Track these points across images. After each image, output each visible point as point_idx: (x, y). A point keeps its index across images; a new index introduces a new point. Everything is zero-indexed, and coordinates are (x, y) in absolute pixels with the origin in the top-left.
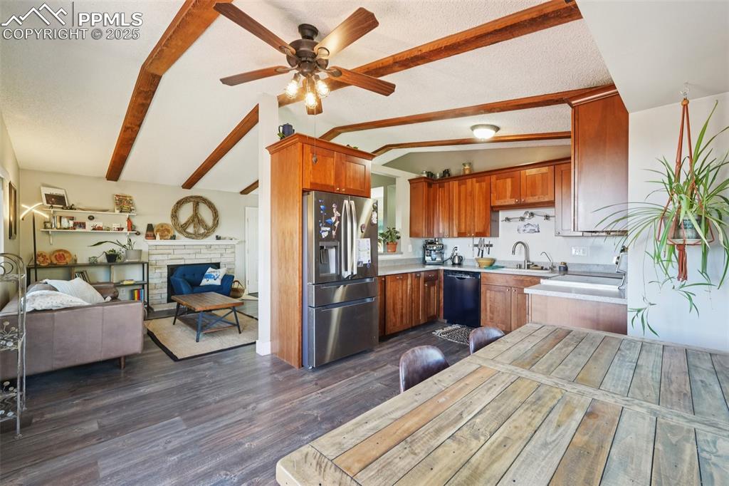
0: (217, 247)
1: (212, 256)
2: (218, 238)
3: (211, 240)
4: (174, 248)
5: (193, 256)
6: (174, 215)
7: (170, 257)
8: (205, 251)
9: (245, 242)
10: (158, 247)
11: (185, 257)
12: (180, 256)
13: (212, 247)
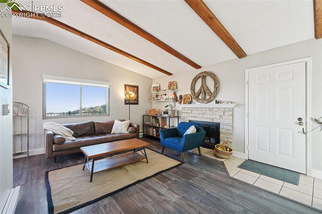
0: (217, 110)
1: (213, 117)
2: (217, 102)
3: (213, 104)
4: (192, 109)
5: (201, 116)
6: (193, 88)
7: (191, 115)
8: (208, 112)
9: (244, 105)
10: (185, 109)
11: (197, 115)
12: (195, 115)
13: (214, 110)
